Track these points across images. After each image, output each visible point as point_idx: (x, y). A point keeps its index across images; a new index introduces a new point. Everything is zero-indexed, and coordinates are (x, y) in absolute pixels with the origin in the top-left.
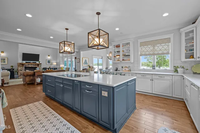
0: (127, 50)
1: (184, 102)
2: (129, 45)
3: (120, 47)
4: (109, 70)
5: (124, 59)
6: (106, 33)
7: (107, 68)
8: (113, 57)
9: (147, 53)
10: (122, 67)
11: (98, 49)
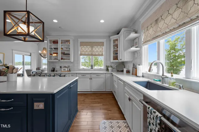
0: (67, 48)
1: (113, 94)
2: (68, 43)
3: (58, 43)
4: (43, 71)
5: (63, 57)
6: (40, 21)
7: (39, 68)
8: (49, 55)
9: (87, 53)
10: (61, 67)
11: (25, 41)
